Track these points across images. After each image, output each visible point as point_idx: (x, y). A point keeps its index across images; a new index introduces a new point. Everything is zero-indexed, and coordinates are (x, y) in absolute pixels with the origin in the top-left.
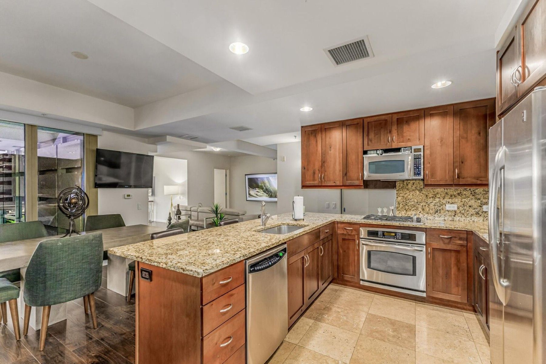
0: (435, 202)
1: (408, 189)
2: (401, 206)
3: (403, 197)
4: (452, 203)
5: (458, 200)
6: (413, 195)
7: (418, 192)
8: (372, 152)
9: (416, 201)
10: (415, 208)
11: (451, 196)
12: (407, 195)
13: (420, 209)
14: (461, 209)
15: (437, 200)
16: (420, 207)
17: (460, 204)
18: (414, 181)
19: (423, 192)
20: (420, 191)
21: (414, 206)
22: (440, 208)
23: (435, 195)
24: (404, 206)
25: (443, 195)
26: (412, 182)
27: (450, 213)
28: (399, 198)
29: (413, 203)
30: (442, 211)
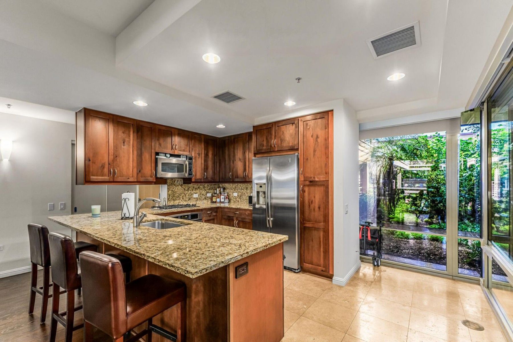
0: (188, 193)
1: (175, 185)
2: (171, 197)
3: (172, 190)
4: (196, 193)
5: (198, 191)
6: (177, 189)
7: (180, 186)
8: (162, 155)
9: (179, 193)
10: (179, 198)
11: (195, 189)
12: (174, 189)
13: (181, 199)
14: (199, 196)
15: (190, 191)
16: (181, 197)
17: (199, 193)
18: (178, 179)
19: (183, 187)
20: (181, 185)
21: (178, 197)
22: (191, 197)
23: (189, 188)
24: (173, 197)
25: (192, 189)
26: (177, 180)
27: (195, 199)
28: (170, 192)
29: (177, 195)
30: (192, 199)
